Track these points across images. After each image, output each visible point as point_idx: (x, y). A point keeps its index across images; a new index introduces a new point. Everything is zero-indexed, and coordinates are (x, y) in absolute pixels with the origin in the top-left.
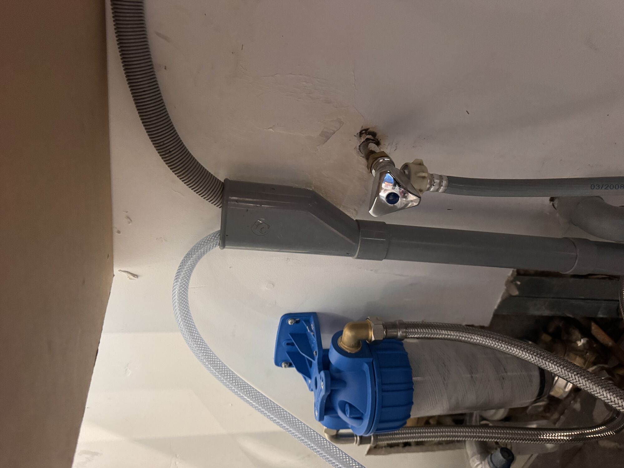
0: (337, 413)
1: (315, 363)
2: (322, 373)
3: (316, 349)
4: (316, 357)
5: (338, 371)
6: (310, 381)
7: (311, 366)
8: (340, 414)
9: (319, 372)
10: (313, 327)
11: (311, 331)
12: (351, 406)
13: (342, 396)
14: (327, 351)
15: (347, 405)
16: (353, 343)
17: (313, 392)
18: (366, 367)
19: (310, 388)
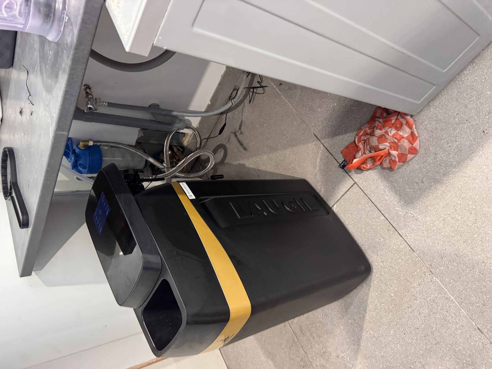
0: (78, 168)
1: (71, 153)
2: (73, 155)
3: (71, 149)
4: (71, 151)
5: (78, 154)
6: (69, 159)
7: (69, 154)
8: (79, 168)
9: (72, 155)
10: (70, 142)
11: (69, 143)
12: (82, 164)
13: (80, 162)
14: (75, 149)
15: (81, 165)
16: (83, 146)
17: (70, 163)
18: (87, 153)
19: (69, 161)
